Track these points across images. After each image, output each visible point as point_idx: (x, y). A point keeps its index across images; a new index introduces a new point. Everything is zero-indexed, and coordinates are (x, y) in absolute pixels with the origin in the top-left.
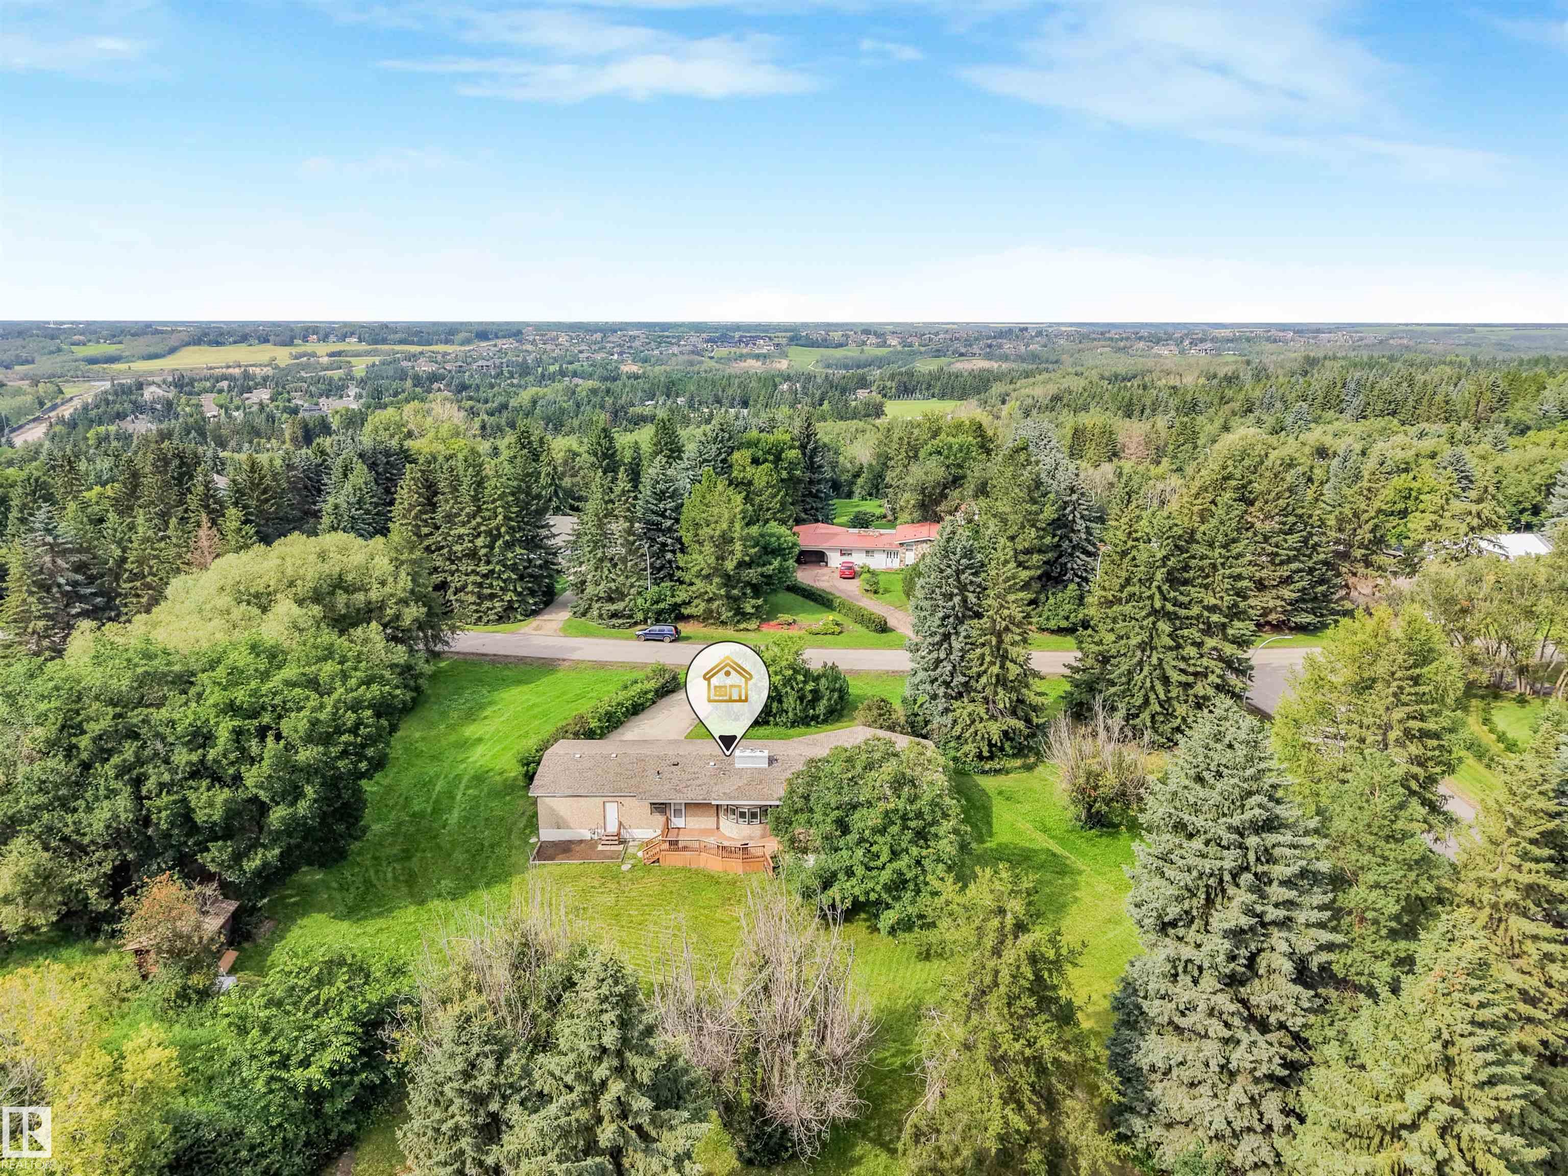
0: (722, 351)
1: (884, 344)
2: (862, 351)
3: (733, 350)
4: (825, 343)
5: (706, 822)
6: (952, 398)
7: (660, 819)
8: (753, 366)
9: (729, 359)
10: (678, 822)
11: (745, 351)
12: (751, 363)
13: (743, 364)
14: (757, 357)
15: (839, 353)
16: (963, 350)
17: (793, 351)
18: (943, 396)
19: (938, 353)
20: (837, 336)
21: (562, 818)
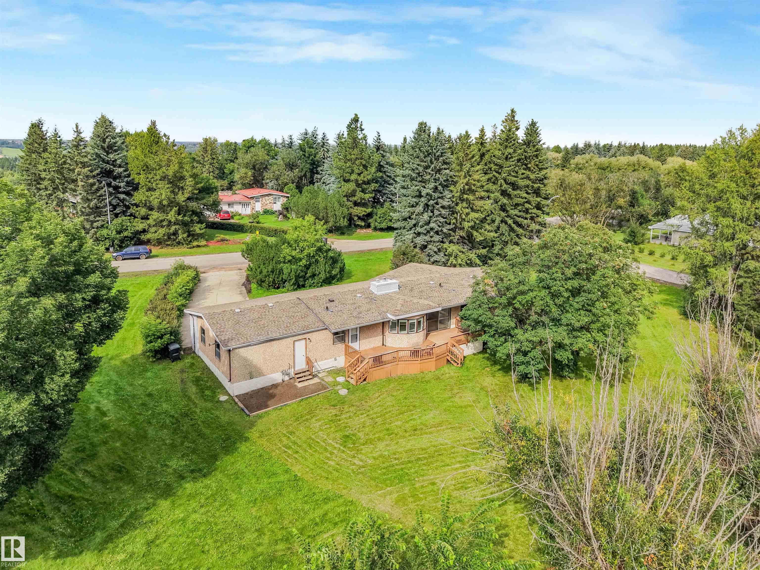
5: (374, 340)
7: (341, 346)
21: (255, 367)
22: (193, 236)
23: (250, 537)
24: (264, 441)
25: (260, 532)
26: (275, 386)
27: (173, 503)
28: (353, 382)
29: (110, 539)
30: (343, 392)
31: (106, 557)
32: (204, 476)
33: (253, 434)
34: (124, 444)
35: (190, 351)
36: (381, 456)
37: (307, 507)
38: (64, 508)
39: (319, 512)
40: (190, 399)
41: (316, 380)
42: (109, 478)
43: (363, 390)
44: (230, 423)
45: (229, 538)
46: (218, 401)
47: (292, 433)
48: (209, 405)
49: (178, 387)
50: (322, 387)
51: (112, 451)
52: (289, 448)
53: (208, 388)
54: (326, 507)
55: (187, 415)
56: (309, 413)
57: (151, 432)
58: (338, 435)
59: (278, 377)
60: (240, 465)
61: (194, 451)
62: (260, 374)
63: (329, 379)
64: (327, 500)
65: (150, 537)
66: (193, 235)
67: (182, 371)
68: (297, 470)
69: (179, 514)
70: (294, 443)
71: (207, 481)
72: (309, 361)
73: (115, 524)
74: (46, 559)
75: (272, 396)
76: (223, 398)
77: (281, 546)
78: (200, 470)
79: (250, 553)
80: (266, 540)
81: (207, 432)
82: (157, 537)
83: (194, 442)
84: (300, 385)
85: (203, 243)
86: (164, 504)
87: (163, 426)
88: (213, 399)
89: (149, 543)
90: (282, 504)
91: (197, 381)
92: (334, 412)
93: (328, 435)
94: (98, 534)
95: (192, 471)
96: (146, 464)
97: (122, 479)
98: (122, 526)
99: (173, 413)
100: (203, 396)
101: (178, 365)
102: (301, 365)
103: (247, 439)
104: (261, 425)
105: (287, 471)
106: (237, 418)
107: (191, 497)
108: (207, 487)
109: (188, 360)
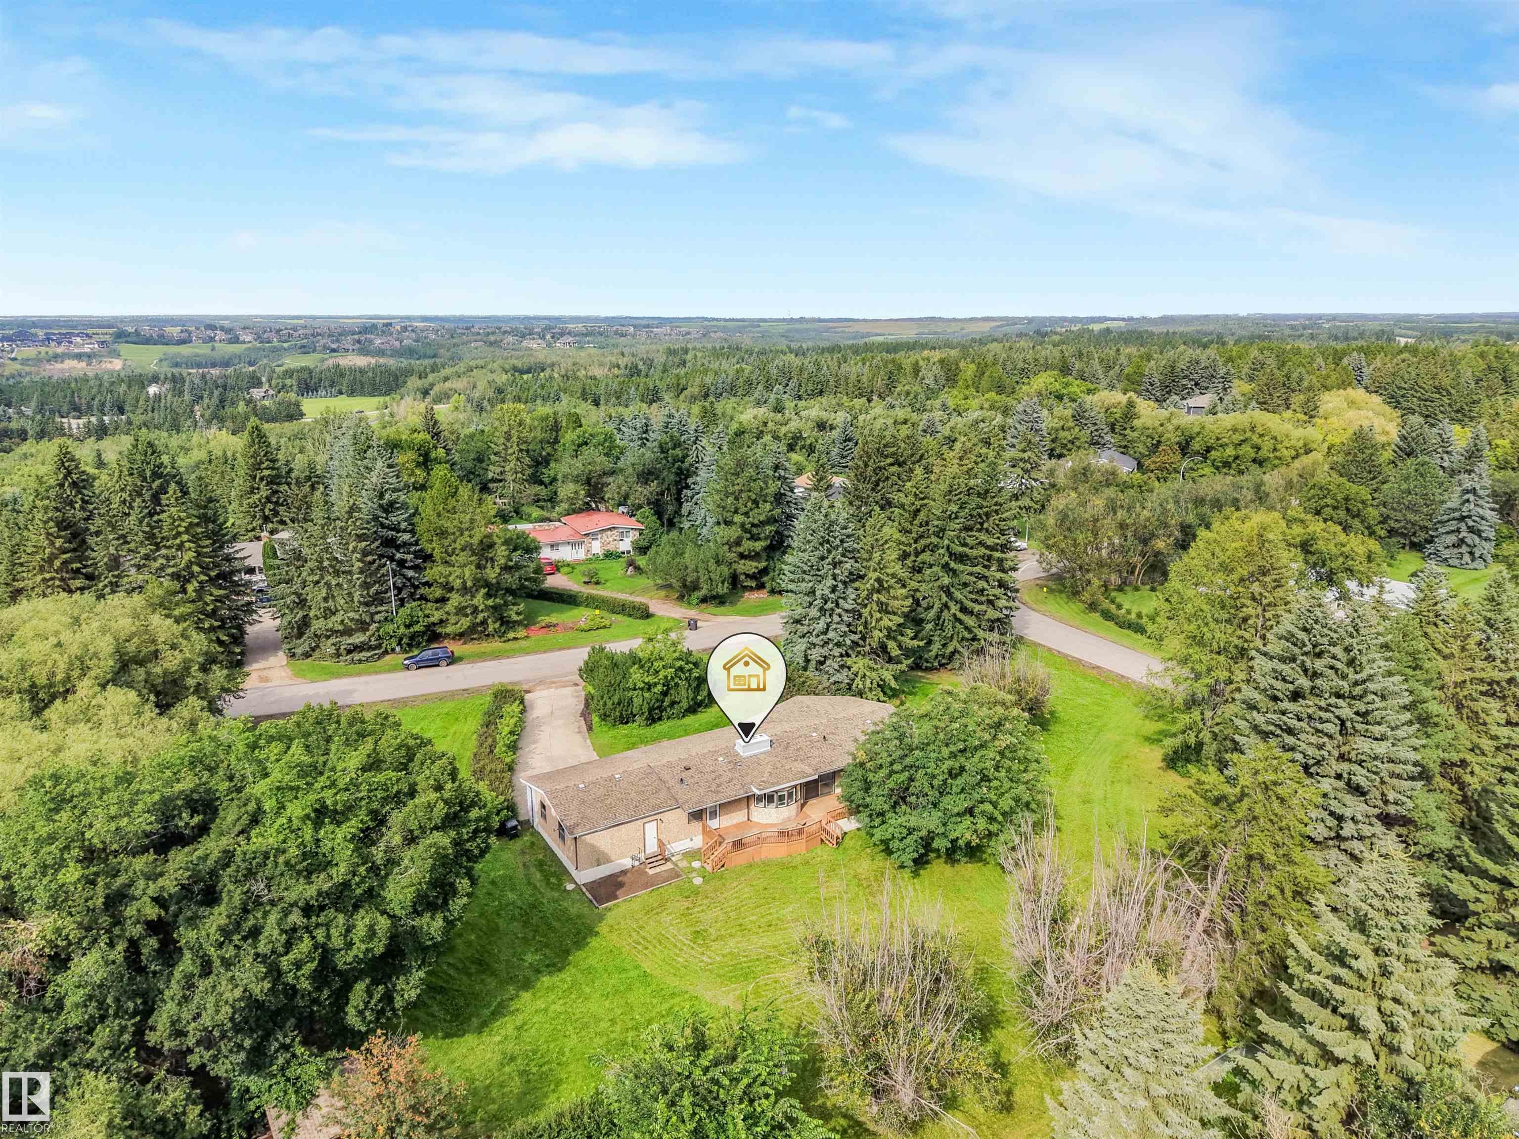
0: (28, 351)
1: (235, 340)
2: (213, 349)
3: (43, 349)
4: (163, 340)
5: (737, 817)
6: (363, 394)
7: (697, 825)
8: (74, 367)
9: (38, 361)
10: (714, 824)
11: (60, 350)
12: (70, 364)
13: (59, 366)
14: (79, 357)
15: (185, 350)
16: (334, 346)
17: (125, 348)
18: (352, 393)
19: (305, 350)
20: (174, 331)
21: (603, 853)
22: (507, 624)
23: (603, 1025)
24: (614, 936)
25: (613, 1021)
26: (624, 872)
27: (534, 994)
28: (709, 868)
29: (484, 1024)
30: (698, 881)
31: (485, 1038)
32: (559, 970)
33: (603, 928)
34: (479, 937)
35: (527, 825)
36: (731, 953)
37: (654, 1001)
38: (438, 997)
39: (666, 1006)
40: (535, 887)
41: (669, 866)
42: (473, 970)
43: (721, 878)
44: (579, 916)
45: (586, 1026)
46: (565, 890)
47: (641, 928)
48: (556, 895)
49: (521, 873)
50: (675, 874)
51: (469, 944)
52: (639, 943)
53: (554, 874)
54: (672, 1002)
55: (535, 907)
56: (660, 906)
57: (502, 923)
58: (689, 930)
59: (627, 863)
60: (592, 961)
61: (547, 946)
62: (608, 860)
63: (683, 864)
64: (673, 995)
65: (518, 1023)
66: (508, 622)
67: (523, 853)
68: (647, 966)
69: (540, 1004)
70: (644, 938)
71: (562, 975)
72: (661, 844)
73: (486, 1012)
74: (436, 1038)
75: (621, 885)
76: (570, 887)
77: (631, 1034)
78: (554, 965)
79: (605, 1039)
80: (618, 1028)
81: (555, 924)
82: (525, 1024)
83: (545, 936)
84: (651, 872)
85: (522, 633)
86: (526, 996)
87: (513, 918)
88: (559, 887)
89: (519, 1028)
90: (632, 998)
91: (540, 864)
92: (687, 904)
93: (679, 930)
94: (474, 1020)
95: (548, 966)
96: (503, 958)
97: (484, 972)
98: (493, 1013)
99: (519, 903)
100: (548, 883)
101: (517, 845)
102: (652, 847)
103: (597, 934)
104: (610, 918)
105: (637, 967)
106: (586, 910)
107: (551, 989)
108: (563, 981)
109: (527, 838)
